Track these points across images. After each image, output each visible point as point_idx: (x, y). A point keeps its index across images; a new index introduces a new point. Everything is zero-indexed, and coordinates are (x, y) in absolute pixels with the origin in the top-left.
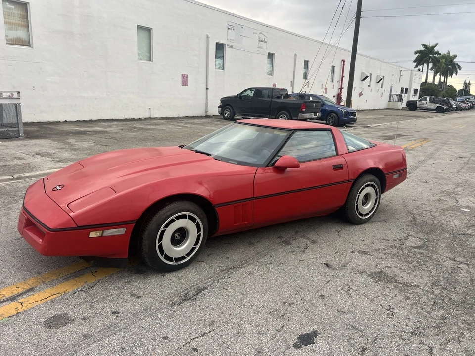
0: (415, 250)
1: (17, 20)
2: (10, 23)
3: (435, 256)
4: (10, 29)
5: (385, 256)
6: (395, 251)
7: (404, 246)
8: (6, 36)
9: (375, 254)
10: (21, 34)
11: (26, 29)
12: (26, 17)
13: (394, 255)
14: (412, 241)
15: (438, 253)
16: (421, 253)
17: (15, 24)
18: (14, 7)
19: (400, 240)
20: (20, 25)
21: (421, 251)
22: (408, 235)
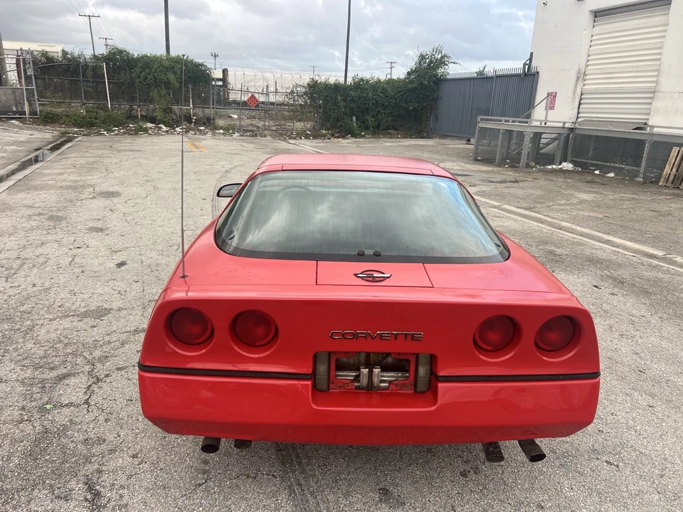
0: (65, 371)
3: (29, 373)
5: (107, 338)
6: (97, 353)
7: (87, 368)
9: (123, 337)
13: (95, 347)
14: (73, 390)
15: (23, 382)
16: (52, 369)
19: (99, 380)
21: (54, 374)
22: (87, 402)
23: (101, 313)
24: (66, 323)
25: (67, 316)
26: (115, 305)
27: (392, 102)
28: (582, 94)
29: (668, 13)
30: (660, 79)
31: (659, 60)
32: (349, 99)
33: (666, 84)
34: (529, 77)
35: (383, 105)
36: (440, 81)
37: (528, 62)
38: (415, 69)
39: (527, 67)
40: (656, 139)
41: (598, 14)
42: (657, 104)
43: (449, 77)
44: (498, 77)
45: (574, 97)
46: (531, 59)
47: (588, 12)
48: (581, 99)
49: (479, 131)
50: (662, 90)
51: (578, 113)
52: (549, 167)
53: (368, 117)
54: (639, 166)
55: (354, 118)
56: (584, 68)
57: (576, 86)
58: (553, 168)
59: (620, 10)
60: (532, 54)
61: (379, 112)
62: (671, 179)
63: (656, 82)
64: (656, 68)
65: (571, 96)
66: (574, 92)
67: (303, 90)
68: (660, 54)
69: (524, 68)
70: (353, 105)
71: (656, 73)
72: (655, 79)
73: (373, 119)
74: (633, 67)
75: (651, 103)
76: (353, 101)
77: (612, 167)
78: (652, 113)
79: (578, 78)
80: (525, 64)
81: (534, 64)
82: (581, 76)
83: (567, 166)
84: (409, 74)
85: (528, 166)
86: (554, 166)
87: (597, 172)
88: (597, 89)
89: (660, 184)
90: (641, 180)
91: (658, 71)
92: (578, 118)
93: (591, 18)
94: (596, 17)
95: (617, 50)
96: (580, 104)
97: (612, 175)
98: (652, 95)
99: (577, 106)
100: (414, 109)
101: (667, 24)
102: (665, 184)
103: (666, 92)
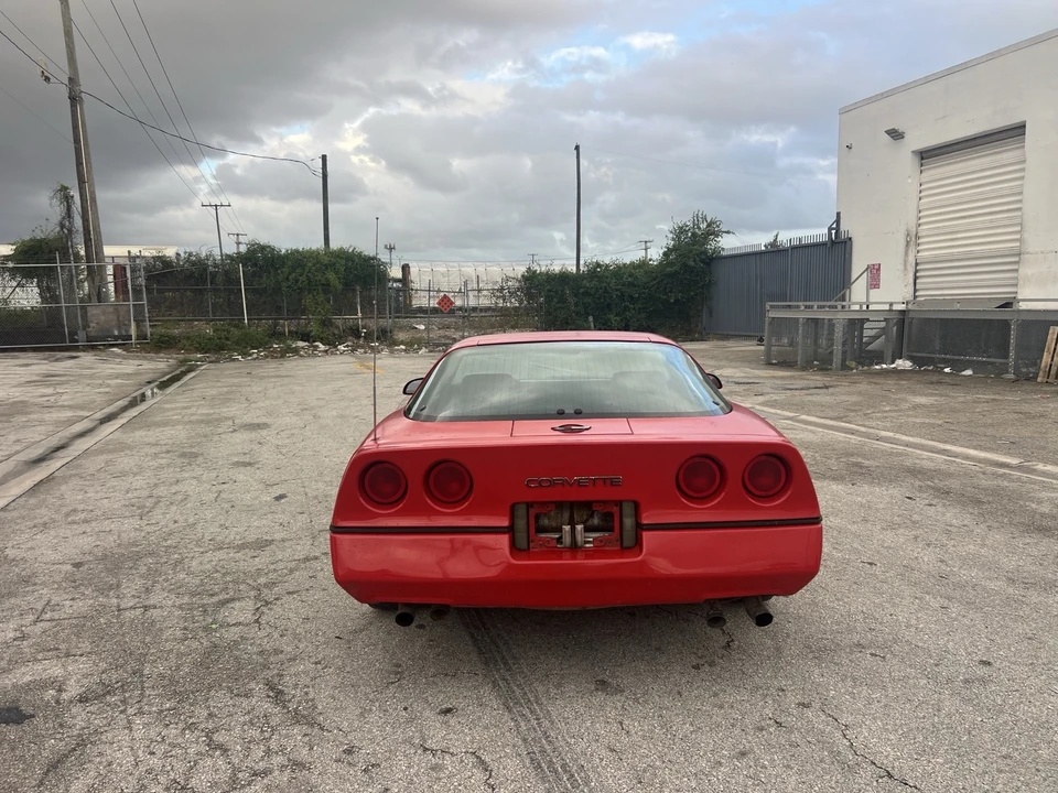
0: (228, 596)
3: (186, 599)
5: (272, 567)
6: (262, 580)
7: (253, 593)
9: (293, 565)
13: (259, 575)
14: (242, 611)
15: (180, 607)
16: (213, 595)
19: (267, 603)
21: (215, 599)
22: (257, 621)
23: (262, 545)
24: (221, 555)
25: (221, 548)
26: (278, 536)
27: (644, 293)
28: (917, 264)
29: (1023, 147)
30: (1026, 235)
31: (1020, 209)
32: (581, 290)
33: (1034, 242)
34: (837, 247)
35: (632, 297)
36: (713, 260)
37: (834, 226)
38: (674, 246)
39: (833, 232)
40: (1024, 317)
41: (926, 156)
42: (1026, 270)
43: (723, 253)
44: (794, 248)
45: (905, 269)
46: (838, 221)
47: (910, 154)
48: (916, 271)
49: (770, 324)
50: (1030, 250)
51: (915, 290)
52: (877, 367)
53: (611, 316)
54: (1006, 356)
55: (591, 318)
56: (914, 229)
57: (906, 254)
58: (882, 369)
59: (955, 147)
60: (838, 214)
61: (626, 309)
62: (1053, 372)
63: (1019, 240)
64: (1018, 221)
65: (901, 267)
66: (905, 261)
67: (517, 284)
68: (1020, 201)
69: (830, 234)
70: (588, 300)
71: (1018, 228)
72: (1018, 236)
73: (618, 319)
74: (983, 222)
75: (1017, 270)
76: (586, 294)
77: (968, 361)
78: (1021, 282)
79: (908, 242)
80: (830, 229)
81: (843, 227)
82: (912, 239)
83: (904, 364)
84: (665, 254)
85: (844, 367)
86: (884, 366)
87: (947, 370)
88: (936, 256)
89: (1039, 380)
90: (1012, 376)
91: (1021, 224)
92: (915, 297)
93: (916, 161)
94: (922, 159)
95: (958, 201)
96: (916, 278)
97: (969, 372)
98: (1017, 259)
99: (911, 281)
100: (677, 301)
101: (1024, 161)
102: (1045, 380)
103: (1037, 253)
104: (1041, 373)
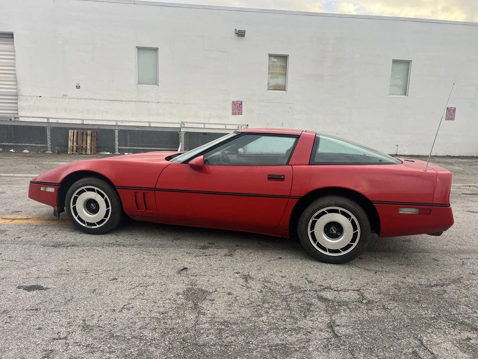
1: (279, 70)
2: (272, 73)
4: (272, 78)
8: (268, 84)
10: (280, 81)
11: (284, 77)
12: (285, 67)
17: (276, 74)
18: (276, 60)
20: (280, 74)
29: (13, 44)
30: (19, 87)
31: (15, 74)
33: (25, 90)
40: (54, 126)
42: (21, 104)
50: (23, 94)
54: (46, 143)
62: (75, 149)
63: (16, 89)
64: (14, 79)
68: (15, 70)
71: (15, 83)
72: (15, 87)
75: (17, 103)
78: (20, 109)
87: (12, 150)
89: (69, 153)
90: (50, 152)
91: (16, 81)
97: (26, 151)
98: (16, 98)
101: (14, 51)
102: (72, 153)
103: (27, 96)
104: (69, 150)
